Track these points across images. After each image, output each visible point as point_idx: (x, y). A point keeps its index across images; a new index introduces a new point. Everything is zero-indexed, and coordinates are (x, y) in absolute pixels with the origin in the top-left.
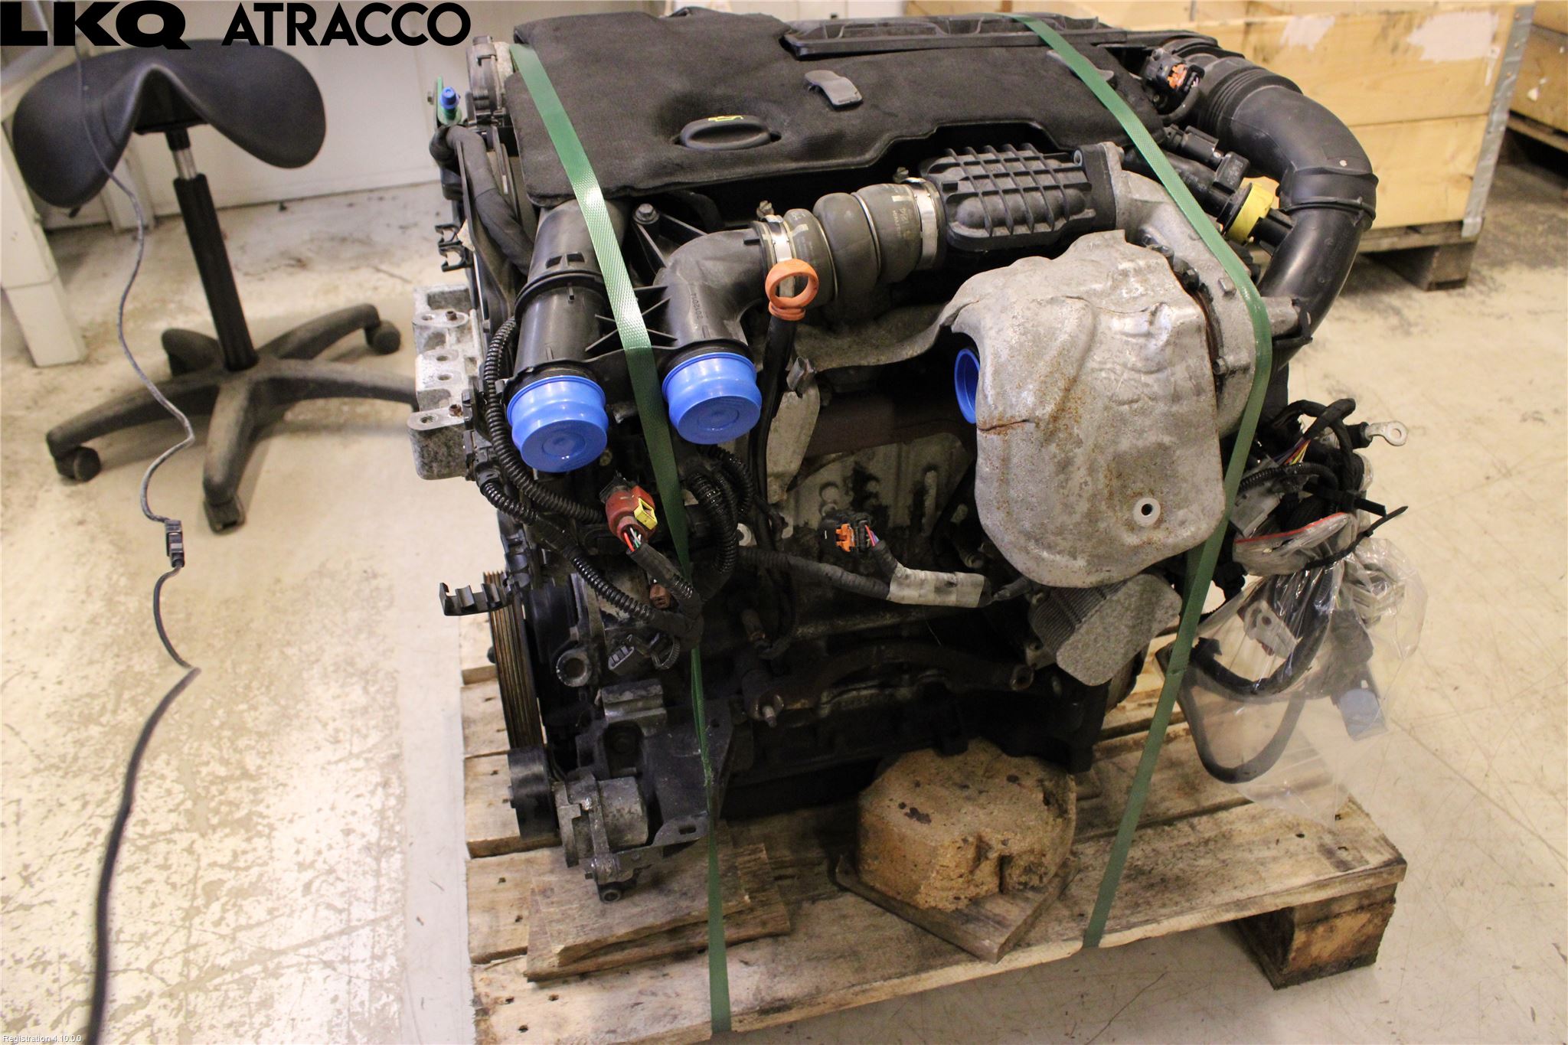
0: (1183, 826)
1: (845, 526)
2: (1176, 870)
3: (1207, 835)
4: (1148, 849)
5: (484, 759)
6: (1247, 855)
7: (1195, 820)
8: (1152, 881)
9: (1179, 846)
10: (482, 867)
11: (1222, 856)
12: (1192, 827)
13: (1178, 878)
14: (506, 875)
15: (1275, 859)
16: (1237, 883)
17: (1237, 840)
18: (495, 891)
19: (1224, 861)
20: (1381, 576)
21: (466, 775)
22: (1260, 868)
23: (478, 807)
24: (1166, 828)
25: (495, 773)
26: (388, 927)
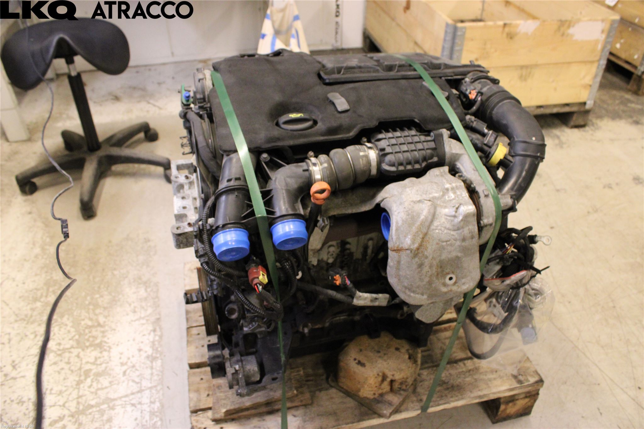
0: (461, 364)
1: (338, 276)
2: (457, 383)
3: (470, 368)
4: (447, 374)
5: (194, 329)
6: (484, 377)
7: (466, 362)
8: (449, 387)
9: (459, 372)
10: (194, 373)
11: (476, 377)
12: (464, 364)
13: (458, 386)
14: (203, 377)
15: (495, 379)
16: (480, 388)
17: (481, 371)
18: (199, 383)
19: (476, 379)
20: (538, 293)
21: (188, 335)
22: (489, 383)
23: (192, 348)
24: (455, 365)
25: (199, 334)
26: (156, 390)
